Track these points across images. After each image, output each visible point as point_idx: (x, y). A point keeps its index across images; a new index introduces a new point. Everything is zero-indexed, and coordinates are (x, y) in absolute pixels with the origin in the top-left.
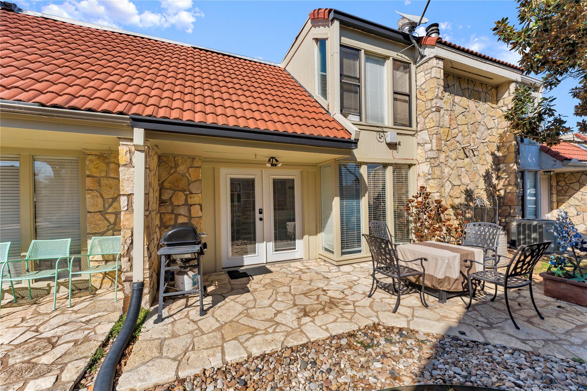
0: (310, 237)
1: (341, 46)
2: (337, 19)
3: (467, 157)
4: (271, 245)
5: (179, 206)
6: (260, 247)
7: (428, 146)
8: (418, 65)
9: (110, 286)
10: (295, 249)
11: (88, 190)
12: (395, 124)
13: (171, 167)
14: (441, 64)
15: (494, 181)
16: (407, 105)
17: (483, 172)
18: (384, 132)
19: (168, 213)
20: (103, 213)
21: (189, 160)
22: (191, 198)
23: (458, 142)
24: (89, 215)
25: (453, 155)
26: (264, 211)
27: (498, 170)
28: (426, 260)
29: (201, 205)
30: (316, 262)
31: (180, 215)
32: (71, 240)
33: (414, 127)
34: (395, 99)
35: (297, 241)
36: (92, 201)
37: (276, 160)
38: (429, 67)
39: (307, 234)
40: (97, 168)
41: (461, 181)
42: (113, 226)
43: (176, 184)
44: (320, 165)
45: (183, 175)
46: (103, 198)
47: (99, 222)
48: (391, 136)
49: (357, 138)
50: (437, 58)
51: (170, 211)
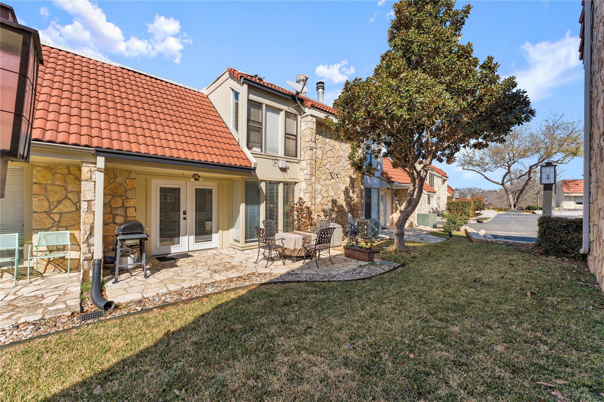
0: (224, 232)
1: (248, 100)
2: (246, 83)
3: (333, 179)
4: (192, 238)
5: (116, 208)
6: (184, 240)
7: (306, 171)
8: (302, 116)
9: (53, 271)
10: (211, 240)
11: (34, 194)
12: (286, 154)
13: (111, 178)
14: (314, 120)
15: (351, 194)
16: (295, 141)
17: (343, 188)
18: (277, 160)
19: (107, 213)
20: (48, 213)
21: (126, 173)
22: (127, 202)
23: (327, 168)
24: (35, 214)
25: (324, 177)
26: (188, 213)
27: (353, 187)
28: (284, 239)
29: (135, 207)
30: (227, 249)
31: (117, 215)
32: (19, 235)
33: (299, 158)
34: (286, 138)
35: (213, 234)
36: (38, 204)
37: (198, 176)
38: (307, 121)
39: (221, 230)
40: (43, 177)
41: (329, 194)
42: (57, 223)
43: (114, 191)
44: (233, 180)
45: (121, 185)
46: (49, 201)
47: (44, 220)
48: (282, 164)
49: (255, 167)
50: (312, 116)
51: (109, 212)
